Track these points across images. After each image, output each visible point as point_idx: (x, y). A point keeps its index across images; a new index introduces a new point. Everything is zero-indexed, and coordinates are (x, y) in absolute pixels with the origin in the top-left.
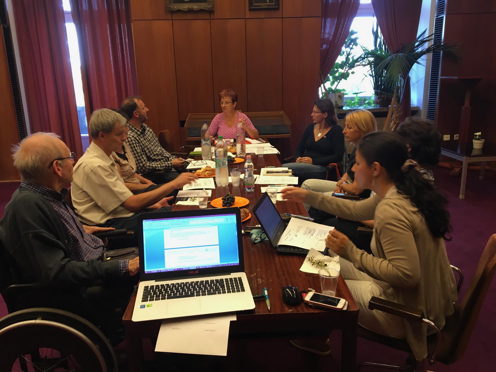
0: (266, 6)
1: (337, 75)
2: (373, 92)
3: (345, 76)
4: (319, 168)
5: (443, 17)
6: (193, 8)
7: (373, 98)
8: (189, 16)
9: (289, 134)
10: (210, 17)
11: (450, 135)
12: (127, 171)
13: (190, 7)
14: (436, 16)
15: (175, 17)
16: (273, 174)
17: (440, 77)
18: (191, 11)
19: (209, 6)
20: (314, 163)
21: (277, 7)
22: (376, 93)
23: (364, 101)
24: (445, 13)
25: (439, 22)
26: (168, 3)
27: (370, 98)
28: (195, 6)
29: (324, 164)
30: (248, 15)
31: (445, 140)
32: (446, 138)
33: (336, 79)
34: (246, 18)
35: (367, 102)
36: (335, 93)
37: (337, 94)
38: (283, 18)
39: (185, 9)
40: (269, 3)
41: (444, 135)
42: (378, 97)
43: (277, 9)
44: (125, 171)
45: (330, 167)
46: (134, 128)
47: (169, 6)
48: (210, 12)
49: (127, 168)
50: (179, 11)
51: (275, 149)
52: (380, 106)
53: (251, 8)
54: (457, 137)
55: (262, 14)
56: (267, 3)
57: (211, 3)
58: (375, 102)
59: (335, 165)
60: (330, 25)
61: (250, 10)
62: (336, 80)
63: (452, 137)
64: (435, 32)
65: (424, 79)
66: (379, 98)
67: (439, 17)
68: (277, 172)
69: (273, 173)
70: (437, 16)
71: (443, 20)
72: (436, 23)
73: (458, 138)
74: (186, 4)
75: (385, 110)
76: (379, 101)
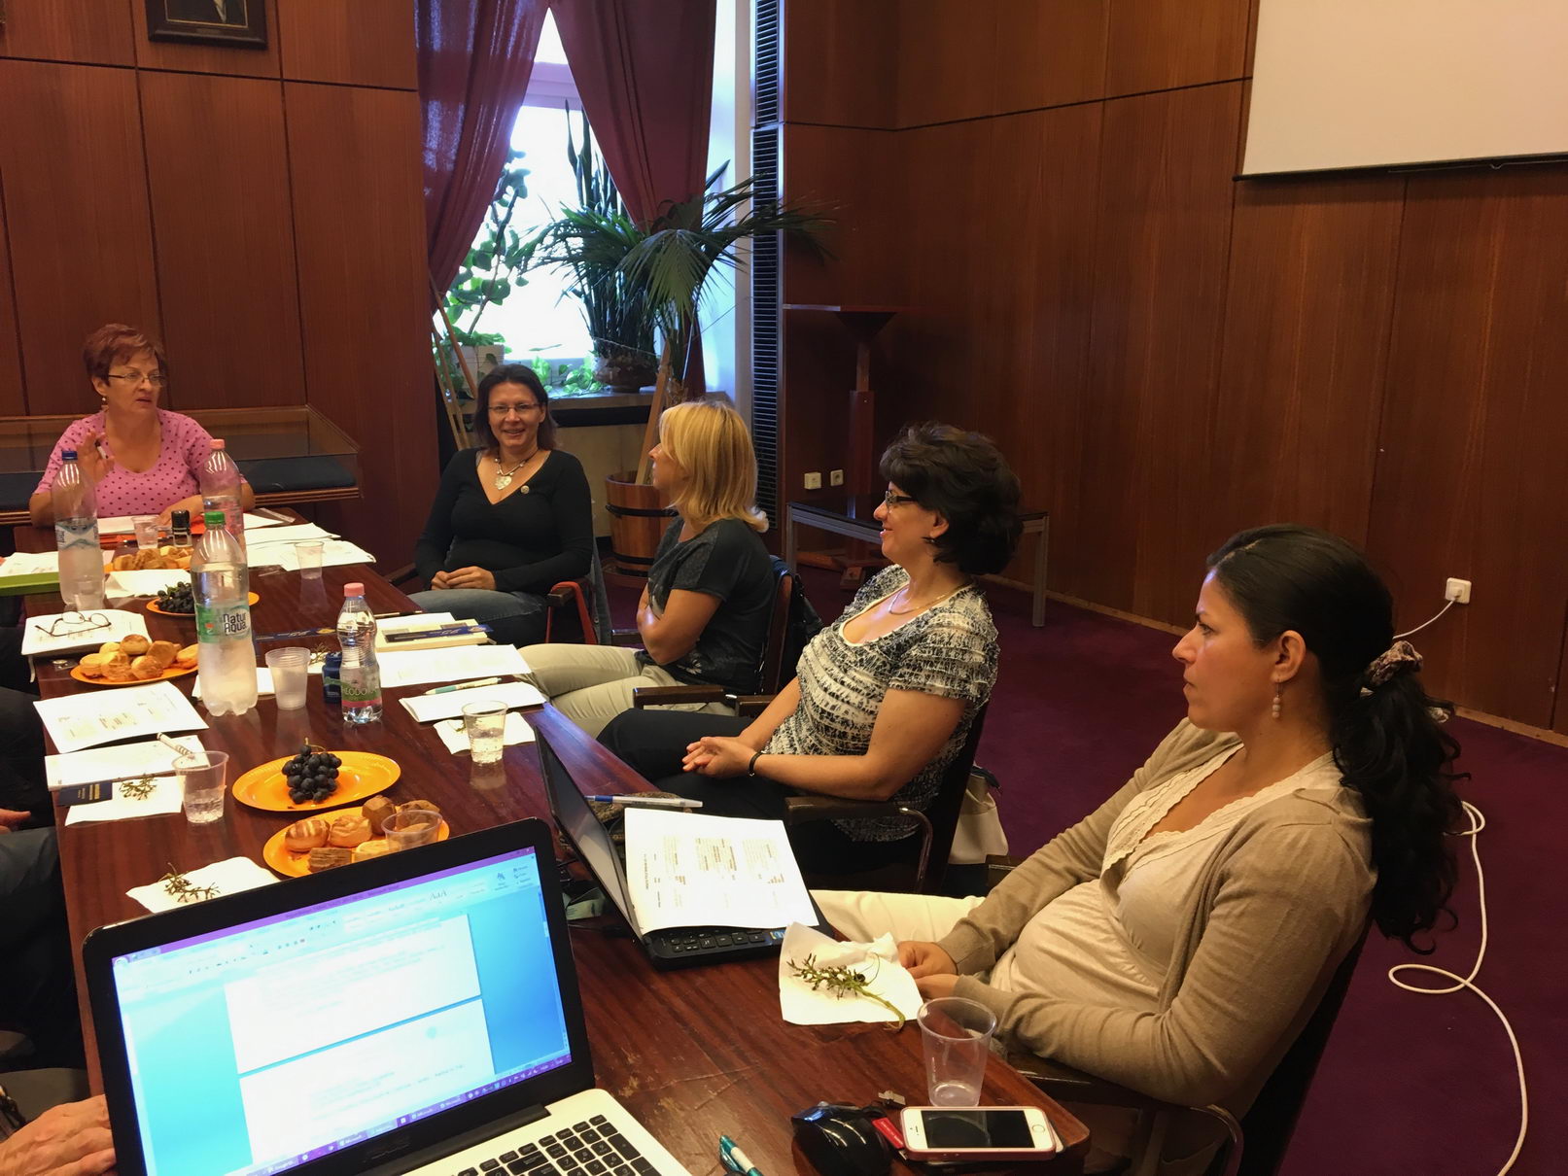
0: (218, 31)
1: (467, 286)
2: (589, 343)
3: (495, 292)
4: (521, 601)
5: (775, 131)
7: (592, 364)
9: (352, 485)
11: (819, 474)
14: (754, 125)
16: (416, 642)
17: (782, 307)
20: (501, 586)
21: (257, 40)
22: (601, 350)
23: (561, 373)
24: (781, 118)
25: (765, 145)
27: (581, 362)
29: (537, 588)
30: (147, 55)
31: (809, 488)
32: (812, 481)
33: (467, 299)
34: (140, 66)
35: (570, 376)
36: (474, 346)
37: (483, 352)
38: (282, 80)
40: (226, 22)
41: (806, 475)
42: (607, 361)
43: (262, 47)
45: (560, 596)
52: (614, 391)
53: (159, 32)
54: (837, 477)
55: (205, 60)
56: (220, 21)
58: (601, 379)
59: (572, 588)
60: (441, 122)
61: (154, 39)
62: (468, 305)
63: (825, 479)
64: (755, 172)
65: (733, 312)
66: (610, 365)
67: (762, 129)
69: (412, 639)
70: (757, 127)
71: (776, 138)
72: (755, 147)
73: (840, 481)
75: (632, 401)
76: (613, 375)
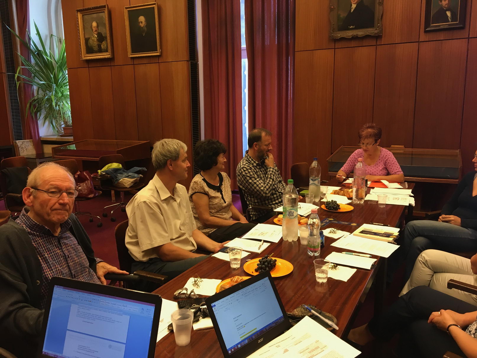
6: (358, 35)
8: (353, 44)
9: (457, 179)
10: (377, 43)
12: (216, 204)
13: (355, 34)
15: (338, 45)
16: (368, 235)
18: (355, 38)
19: (376, 32)
20: (463, 225)
26: (332, 32)
28: (360, 33)
30: (423, 37)
34: (420, 41)
38: (469, 38)
39: (349, 36)
40: (451, 22)
43: (463, 28)
44: (214, 204)
46: (251, 159)
47: (332, 35)
48: (378, 37)
49: (216, 201)
50: (342, 39)
51: (413, 199)
53: (428, 29)
55: (442, 36)
56: (450, 22)
57: (378, 27)
61: (426, 32)
68: (375, 234)
74: (350, 31)
